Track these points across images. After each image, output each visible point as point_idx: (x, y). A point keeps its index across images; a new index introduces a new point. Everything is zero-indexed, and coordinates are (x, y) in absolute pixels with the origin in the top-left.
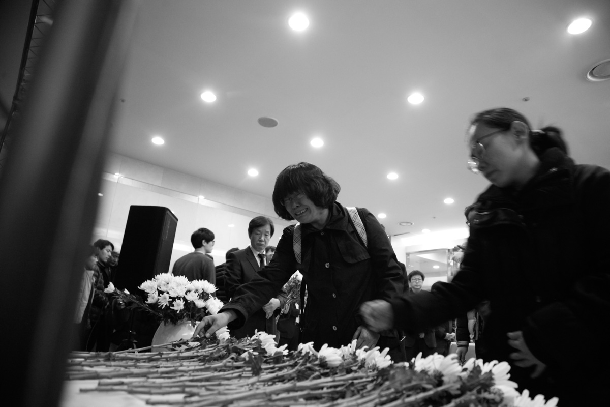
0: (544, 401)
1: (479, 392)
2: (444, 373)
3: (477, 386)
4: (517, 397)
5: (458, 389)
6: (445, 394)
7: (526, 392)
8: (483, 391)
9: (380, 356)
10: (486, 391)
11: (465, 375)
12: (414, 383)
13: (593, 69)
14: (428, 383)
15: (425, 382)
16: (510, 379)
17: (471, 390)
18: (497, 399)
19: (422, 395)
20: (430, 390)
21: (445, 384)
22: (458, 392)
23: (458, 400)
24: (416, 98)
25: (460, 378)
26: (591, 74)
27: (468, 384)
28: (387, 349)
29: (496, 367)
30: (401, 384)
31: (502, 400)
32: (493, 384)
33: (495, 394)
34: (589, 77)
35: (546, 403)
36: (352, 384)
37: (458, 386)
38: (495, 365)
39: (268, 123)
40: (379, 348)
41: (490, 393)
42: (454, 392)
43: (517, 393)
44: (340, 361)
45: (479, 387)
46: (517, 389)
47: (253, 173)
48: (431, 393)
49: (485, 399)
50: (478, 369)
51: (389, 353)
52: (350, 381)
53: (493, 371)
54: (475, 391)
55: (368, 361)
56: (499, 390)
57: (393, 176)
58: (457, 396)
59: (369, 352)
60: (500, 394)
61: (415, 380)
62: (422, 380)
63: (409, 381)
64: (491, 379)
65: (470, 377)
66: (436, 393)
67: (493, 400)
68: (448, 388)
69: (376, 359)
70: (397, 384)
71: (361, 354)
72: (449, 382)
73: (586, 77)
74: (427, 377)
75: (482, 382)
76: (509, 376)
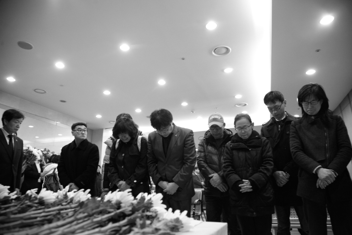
0: (180, 213)
1: (143, 212)
2: (122, 201)
3: (142, 208)
4: (166, 213)
5: (130, 211)
6: (122, 215)
7: (170, 209)
8: (146, 211)
9: (84, 195)
10: (148, 211)
11: (135, 202)
12: (101, 209)
13: (215, 49)
14: (111, 208)
15: (109, 207)
16: (163, 203)
17: (138, 210)
18: (154, 215)
19: (106, 216)
20: (112, 212)
21: (122, 208)
22: (130, 213)
23: (129, 218)
25: (132, 204)
26: (214, 51)
27: (137, 207)
28: (89, 190)
29: (155, 196)
30: (93, 210)
31: (156, 215)
32: (152, 207)
33: (152, 212)
34: (213, 53)
35: (180, 214)
36: (59, 214)
37: (130, 209)
38: (154, 195)
40: (83, 190)
41: (150, 211)
42: (128, 213)
43: (166, 211)
44: (55, 199)
45: (143, 209)
46: (166, 209)
48: (112, 214)
49: (146, 215)
50: (144, 198)
51: (89, 193)
52: (58, 212)
53: (152, 199)
54: (141, 211)
55: (75, 199)
56: (155, 210)
58: (129, 215)
59: (76, 193)
60: (156, 212)
61: (102, 207)
62: (107, 206)
63: (98, 207)
64: (151, 204)
65: (139, 203)
66: (116, 214)
67: (151, 216)
68: (124, 210)
69: (81, 197)
70: (89, 210)
71: (71, 195)
72: (125, 207)
74: (111, 204)
75: (146, 205)
76: (162, 201)
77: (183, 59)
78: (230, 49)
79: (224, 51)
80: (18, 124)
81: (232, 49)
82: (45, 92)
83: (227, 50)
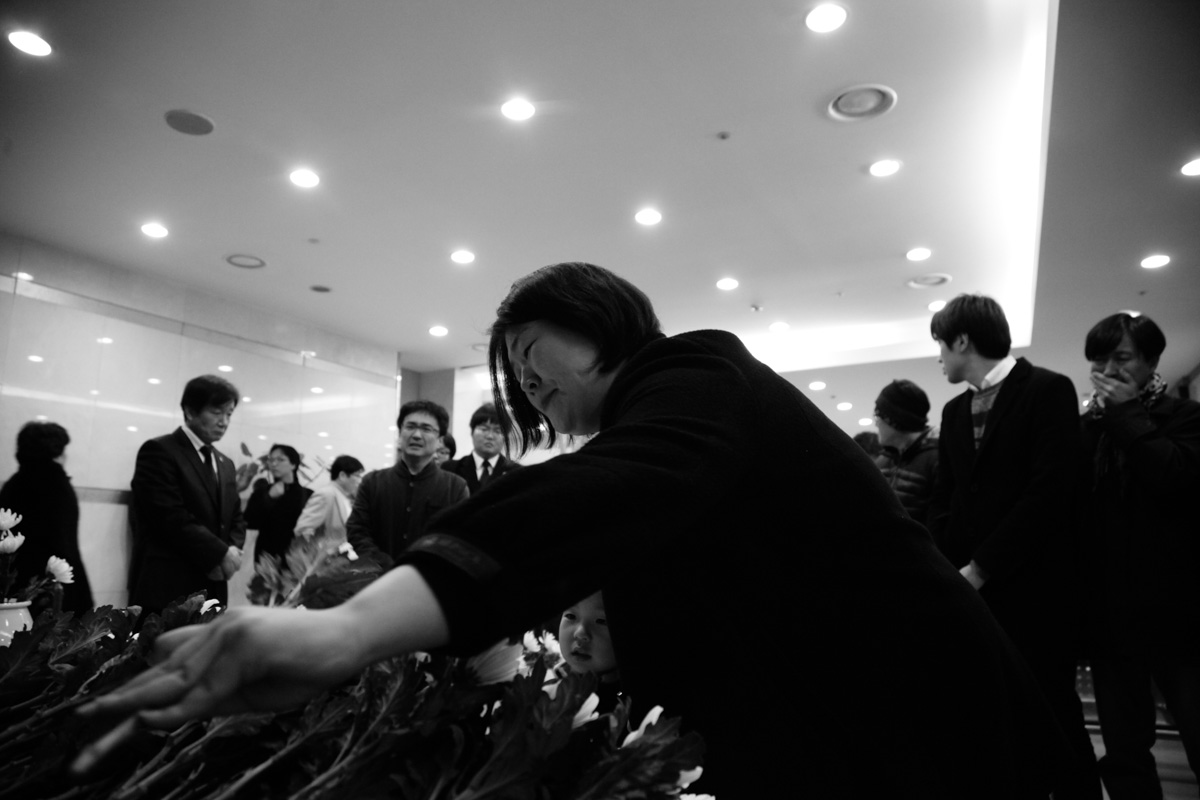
13: (839, 98)
26: (836, 106)
34: (832, 112)
39: (188, 123)
47: (154, 230)
73: (827, 108)
77: (723, 136)
78: (895, 96)
79: (872, 102)
80: (220, 416)
81: (899, 96)
82: (262, 264)
83: (884, 99)
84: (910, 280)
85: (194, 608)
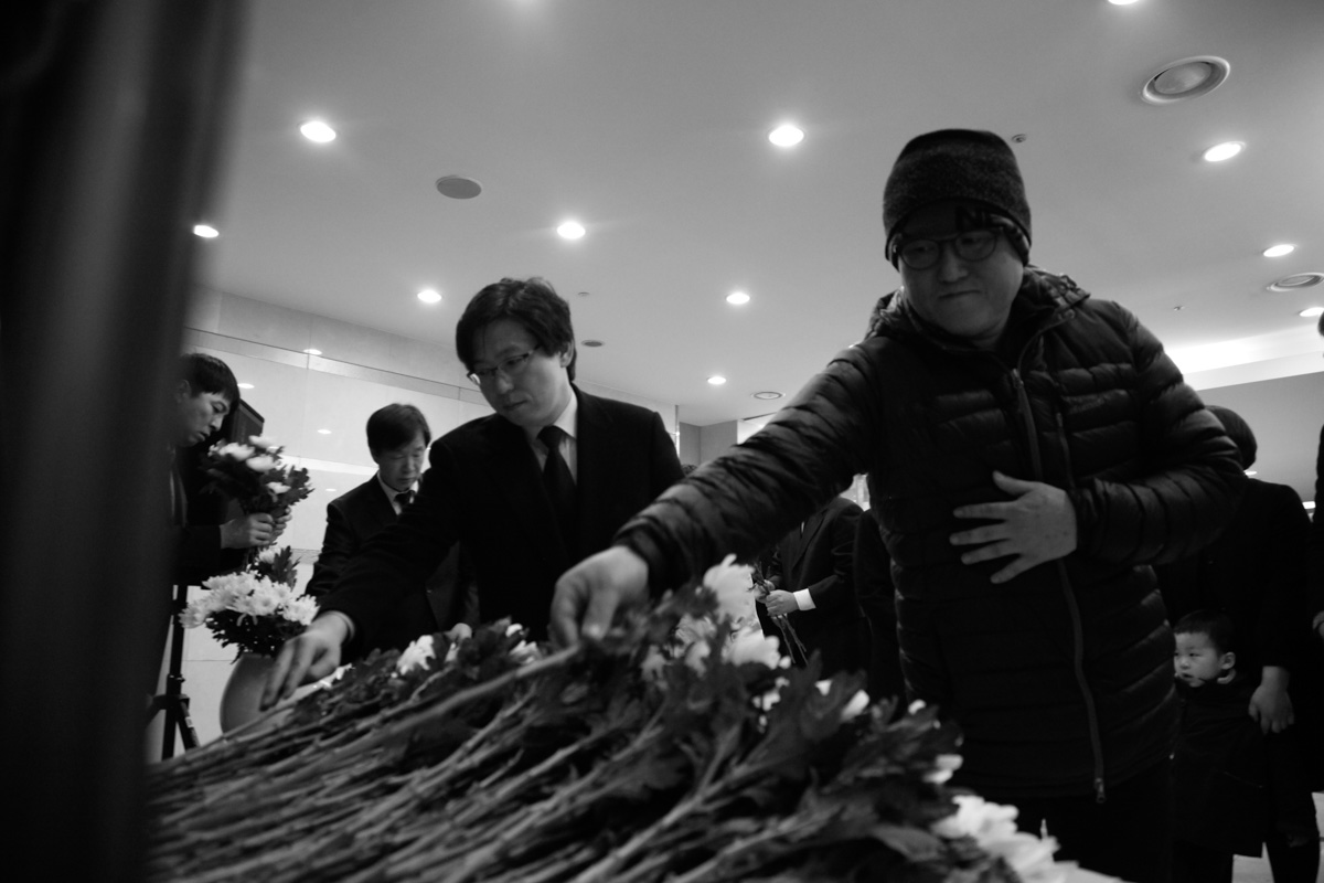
13: (1156, 78)
24: (787, 135)
26: (1152, 88)
34: (1148, 95)
39: (458, 188)
47: (429, 296)
57: (738, 298)
73: (1142, 93)
77: (1019, 139)
78: (1228, 66)
79: (1194, 78)
81: (1233, 66)
83: (1214, 72)
84: (1270, 284)
85: (500, 631)
